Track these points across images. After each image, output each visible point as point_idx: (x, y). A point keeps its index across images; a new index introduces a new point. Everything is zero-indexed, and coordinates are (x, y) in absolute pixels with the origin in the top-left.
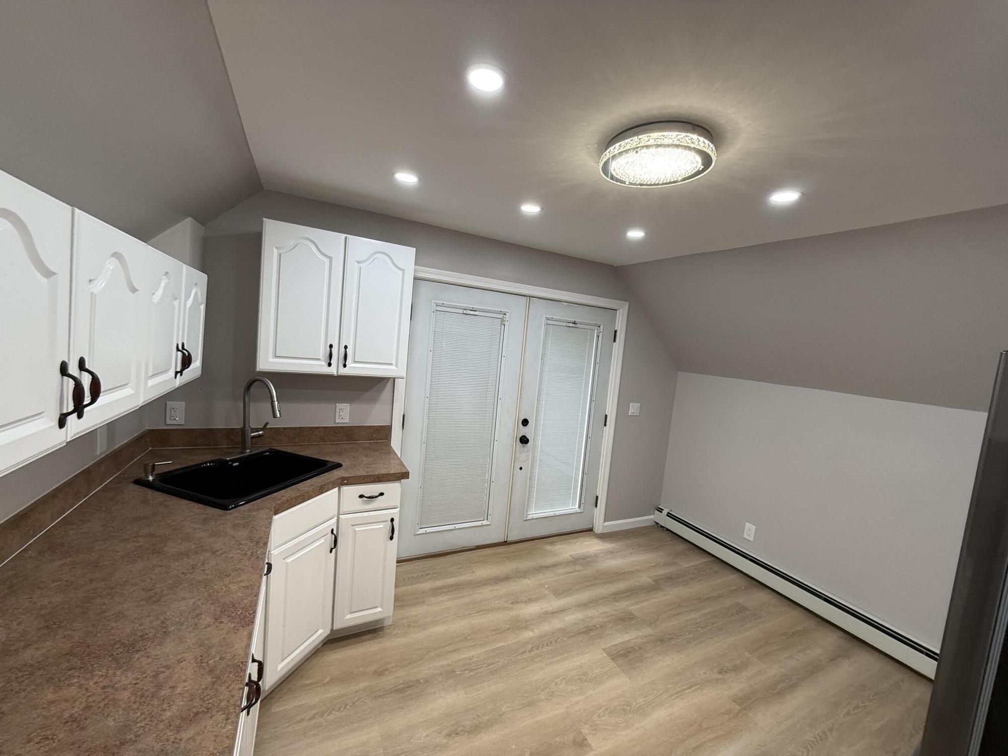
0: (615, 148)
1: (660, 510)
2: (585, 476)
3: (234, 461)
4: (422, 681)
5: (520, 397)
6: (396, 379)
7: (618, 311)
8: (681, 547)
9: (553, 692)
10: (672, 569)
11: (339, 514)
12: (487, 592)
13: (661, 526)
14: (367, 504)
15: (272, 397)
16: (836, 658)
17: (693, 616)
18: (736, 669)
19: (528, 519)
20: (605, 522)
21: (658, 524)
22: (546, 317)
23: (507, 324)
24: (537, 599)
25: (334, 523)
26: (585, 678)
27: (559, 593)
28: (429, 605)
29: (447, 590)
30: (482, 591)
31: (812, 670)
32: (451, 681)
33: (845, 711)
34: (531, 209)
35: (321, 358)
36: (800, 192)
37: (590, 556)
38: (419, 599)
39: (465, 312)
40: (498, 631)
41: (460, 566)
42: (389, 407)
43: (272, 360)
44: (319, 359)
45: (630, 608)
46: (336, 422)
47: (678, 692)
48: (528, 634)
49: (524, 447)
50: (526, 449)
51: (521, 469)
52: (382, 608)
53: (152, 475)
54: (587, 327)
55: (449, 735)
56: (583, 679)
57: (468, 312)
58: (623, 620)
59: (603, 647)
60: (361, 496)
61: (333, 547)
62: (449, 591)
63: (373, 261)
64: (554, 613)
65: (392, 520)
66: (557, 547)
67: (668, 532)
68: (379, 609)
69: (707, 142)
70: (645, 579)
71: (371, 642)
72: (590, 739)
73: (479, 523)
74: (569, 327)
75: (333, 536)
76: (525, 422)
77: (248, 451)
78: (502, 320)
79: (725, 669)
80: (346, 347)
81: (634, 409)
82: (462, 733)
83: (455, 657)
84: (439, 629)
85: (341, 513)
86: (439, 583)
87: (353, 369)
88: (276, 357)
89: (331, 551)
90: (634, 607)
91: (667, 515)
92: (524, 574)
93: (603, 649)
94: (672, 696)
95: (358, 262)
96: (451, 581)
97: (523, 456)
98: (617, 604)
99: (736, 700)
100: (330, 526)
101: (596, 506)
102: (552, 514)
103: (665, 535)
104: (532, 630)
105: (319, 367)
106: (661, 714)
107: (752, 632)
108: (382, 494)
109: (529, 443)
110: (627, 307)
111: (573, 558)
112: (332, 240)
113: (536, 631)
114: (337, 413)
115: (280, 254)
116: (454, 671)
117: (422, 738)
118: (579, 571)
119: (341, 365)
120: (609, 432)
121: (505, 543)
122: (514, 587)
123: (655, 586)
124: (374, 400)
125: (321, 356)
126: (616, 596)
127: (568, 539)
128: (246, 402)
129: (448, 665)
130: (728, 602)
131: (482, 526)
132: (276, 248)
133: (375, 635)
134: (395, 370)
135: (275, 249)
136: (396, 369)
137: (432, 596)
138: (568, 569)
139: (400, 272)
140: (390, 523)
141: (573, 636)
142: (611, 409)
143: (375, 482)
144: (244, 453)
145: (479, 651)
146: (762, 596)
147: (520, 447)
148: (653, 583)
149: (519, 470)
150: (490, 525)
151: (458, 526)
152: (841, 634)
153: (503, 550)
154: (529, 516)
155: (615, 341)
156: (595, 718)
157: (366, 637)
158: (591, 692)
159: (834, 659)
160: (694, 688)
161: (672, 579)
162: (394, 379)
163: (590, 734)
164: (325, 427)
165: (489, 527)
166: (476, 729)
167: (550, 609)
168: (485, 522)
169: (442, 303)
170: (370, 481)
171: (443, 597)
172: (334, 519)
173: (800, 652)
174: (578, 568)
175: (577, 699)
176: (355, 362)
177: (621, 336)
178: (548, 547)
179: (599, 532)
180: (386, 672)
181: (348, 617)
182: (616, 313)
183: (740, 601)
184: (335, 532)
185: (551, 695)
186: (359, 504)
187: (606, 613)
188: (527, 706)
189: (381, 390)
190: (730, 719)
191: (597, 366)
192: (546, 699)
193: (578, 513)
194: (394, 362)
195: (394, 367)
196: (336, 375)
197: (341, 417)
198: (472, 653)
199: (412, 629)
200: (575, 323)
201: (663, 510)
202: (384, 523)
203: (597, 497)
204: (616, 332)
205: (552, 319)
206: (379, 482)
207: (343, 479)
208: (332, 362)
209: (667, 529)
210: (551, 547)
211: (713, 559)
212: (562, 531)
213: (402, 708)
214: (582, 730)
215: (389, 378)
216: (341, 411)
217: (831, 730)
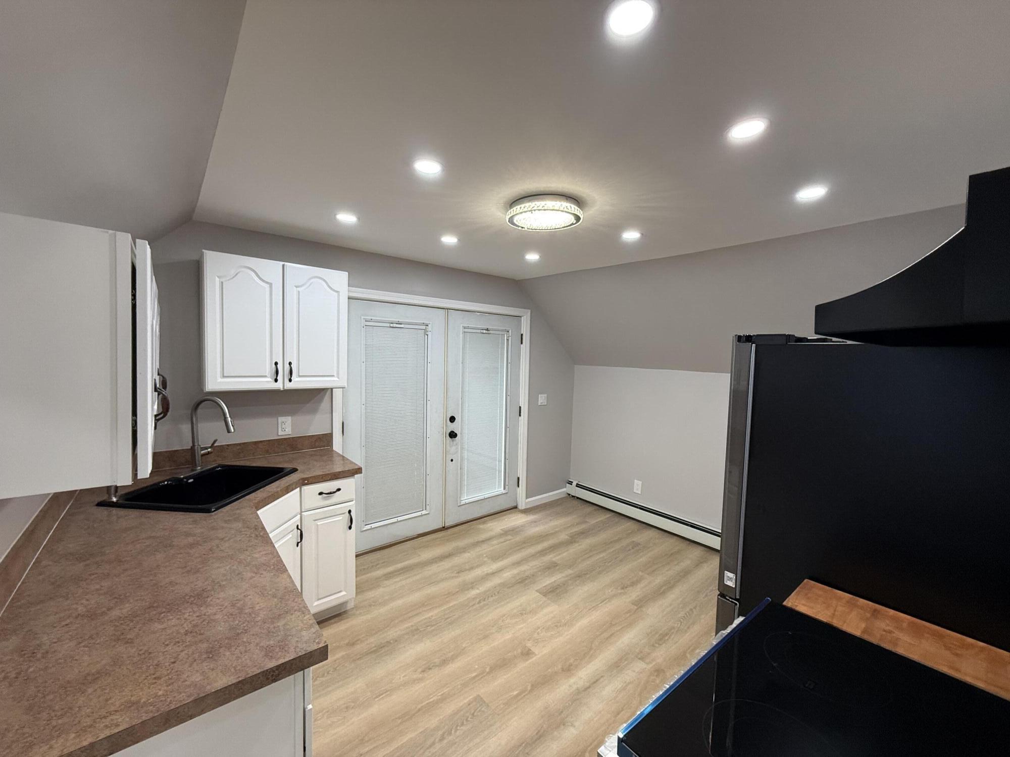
0: (517, 209)
1: (571, 483)
2: (507, 461)
3: (188, 478)
4: (392, 642)
5: (446, 397)
6: (334, 389)
7: (522, 318)
8: (590, 509)
9: (501, 626)
10: (583, 526)
11: (301, 512)
12: (434, 568)
13: (573, 496)
14: (326, 500)
15: (224, 414)
16: (698, 564)
17: (602, 556)
18: (633, 584)
19: (461, 504)
20: (527, 498)
21: (569, 494)
22: (463, 326)
23: (429, 333)
24: (478, 566)
25: (298, 520)
26: (524, 612)
27: (495, 558)
28: (384, 587)
29: (398, 573)
30: (430, 568)
31: (685, 574)
32: (416, 637)
33: (704, 594)
34: (449, 240)
35: (267, 375)
36: (640, 233)
37: (518, 527)
38: (375, 584)
39: (392, 325)
40: (451, 594)
41: (405, 553)
42: (329, 415)
43: (220, 380)
44: (265, 376)
45: (554, 559)
46: (279, 434)
47: (593, 607)
48: (474, 592)
49: (453, 441)
50: (455, 443)
51: (452, 460)
52: (346, 592)
53: (115, 497)
54: (497, 332)
55: (423, 671)
56: (523, 613)
57: (395, 325)
58: (549, 568)
59: (536, 589)
60: (321, 494)
61: (299, 541)
62: (400, 574)
63: (310, 285)
64: (493, 574)
65: (350, 512)
66: (489, 525)
67: (578, 500)
68: (343, 593)
69: (576, 208)
70: (563, 537)
71: (338, 624)
72: (533, 649)
73: (419, 514)
74: (483, 333)
75: (299, 531)
76: (452, 419)
77: (199, 468)
78: (425, 330)
79: (625, 586)
80: (290, 364)
81: (542, 399)
82: (434, 668)
83: (416, 620)
84: (400, 602)
85: (303, 511)
86: (391, 569)
87: (298, 383)
88: (224, 377)
89: (297, 546)
90: (557, 558)
91: (577, 486)
92: (464, 550)
93: (536, 591)
94: (590, 610)
95: (297, 287)
96: (400, 566)
97: (453, 449)
98: (543, 558)
99: (634, 603)
100: (295, 522)
101: (518, 486)
102: (482, 497)
103: (576, 502)
104: (478, 589)
105: (267, 383)
106: (584, 622)
107: (643, 559)
108: (339, 490)
109: (457, 438)
110: (529, 314)
111: (503, 531)
112: (270, 268)
113: (480, 589)
114: (280, 425)
115: (222, 282)
116: (418, 629)
117: (402, 678)
118: (510, 540)
119: (287, 380)
120: (524, 419)
121: (444, 529)
122: (457, 560)
123: (572, 540)
124: (314, 411)
125: (267, 372)
126: (543, 553)
127: (497, 517)
128: (194, 422)
129: (412, 626)
130: (625, 543)
131: (422, 516)
132: (218, 277)
133: (340, 618)
134: (337, 381)
135: (216, 277)
136: (338, 379)
137: (386, 580)
138: (502, 540)
139: (336, 294)
140: (347, 514)
141: (511, 587)
142: (524, 402)
143: (333, 479)
144: (196, 470)
145: (436, 611)
146: (651, 533)
147: (450, 441)
148: (570, 538)
149: (451, 462)
150: (428, 514)
151: (400, 519)
152: (703, 548)
153: (444, 534)
154: (462, 502)
155: (522, 343)
156: (536, 635)
157: (332, 621)
158: (530, 620)
159: (697, 565)
160: (605, 602)
161: (584, 534)
162: (332, 389)
163: (533, 646)
164: (269, 441)
165: (428, 516)
166: (444, 662)
167: (490, 571)
168: (424, 512)
169: (371, 318)
170: (329, 479)
171: (395, 579)
172: (298, 516)
173: (676, 565)
174: (509, 537)
175: (522, 626)
176: (300, 376)
177: (526, 339)
178: (481, 526)
179: (523, 508)
180: (359, 642)
181: (316, 604)
182: (521, 321)
183: (635, 539)
184: (299, 527)
185: (500, 629)
186: (319, 501)
187: (535, 566)
188: (483, 639)
189: (321, 401)
190: (630, 615)
191: (509, 365)
192: (497, 631)
193: (504, 494)
194: (335, 375)
195: (335, 379)
196: (282, 390)
197: (283, 430)
198: (430, 614)
199: (373, 607)
200: (487, 330)
201: (572, 482)
202: (343, 515)
203: (518, 478)
204: (522, 335)
205: (468, 328)
206: (336, 479)
207: (304, 479)
208: (278, 378)
209: (578, 498)
210: (485, 525)
211: (613, 514)
212: (492, 511)
213: (379, 663)
214: (527, 645)
215: (328, 389)
216: (283, 424)
217: (695, 608)
